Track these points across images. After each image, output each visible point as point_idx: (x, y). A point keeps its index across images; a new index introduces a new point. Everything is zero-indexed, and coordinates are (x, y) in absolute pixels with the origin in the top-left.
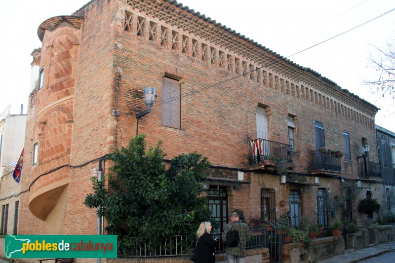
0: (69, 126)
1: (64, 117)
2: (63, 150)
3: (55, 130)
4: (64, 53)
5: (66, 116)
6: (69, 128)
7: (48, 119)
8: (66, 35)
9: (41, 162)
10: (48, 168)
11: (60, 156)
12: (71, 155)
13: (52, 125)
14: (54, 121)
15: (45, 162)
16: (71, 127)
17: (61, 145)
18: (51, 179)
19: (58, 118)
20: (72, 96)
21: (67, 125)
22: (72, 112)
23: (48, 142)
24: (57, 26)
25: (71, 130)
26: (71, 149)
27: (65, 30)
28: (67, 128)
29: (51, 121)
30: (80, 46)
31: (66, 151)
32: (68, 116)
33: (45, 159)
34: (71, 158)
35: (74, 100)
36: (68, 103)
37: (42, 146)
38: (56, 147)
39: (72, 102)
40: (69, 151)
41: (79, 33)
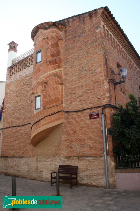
0: (61, 86)
1: (58, 81)
2: (59, 100)
3: (54, 88)
4: (55, 43)
5: (59, 80)
6: (62, 88)
7: (48, 81)
8: (55, 33)
9: (45, 108)
10: (50, 112)
11: (57, 105)
12: (64, 105)
13: (51, 85)
14: (53, 82)
15: (48, 108)
16: (63, 87)
17: (58, 98)
18: (53, 119)
19: (55, 81)
20: (62, 69)
21: (60, 86)
22: (62, 78)
23: (49, 95)
25: (63, 89)
26: (64, 101)
27: (54, 30)
28: (60, 88)
29: (50, 82)
30: (63, 41)
31: (61, 102)
32: (60, 80)
33: (48, 106)
34: (64, 106)
35: (63, 71)
36: (60, 73)
37: (45, 97)
38: (55, 98)
40: (62, 103)
41: (62, 34)
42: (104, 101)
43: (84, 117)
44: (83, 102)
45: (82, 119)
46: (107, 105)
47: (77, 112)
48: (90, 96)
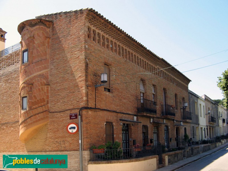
0: (47, 88)
1: (44, 82)
2: (44, 101)
3: (39, 89)
4: (41, 42)
6: (47, 89)
7: (34, 82)
8: (42, 31)
9: (30, 108)
10: (35, 111)
11: (43, 105)
12: (49, 105)
13: (37, 87)
14: (38, 84)
15: (34, 109)
16: (48, 88)
17: (43, 98)
18: (39, 118)
19: (40, 83)
20: (49, 70)
21: (46, 86)
22: (48, 79)
23: (35, 96)
24: (36, 24)
25: (48, 90)
26: (49, 101)
27: (41, 28)
28: (46, 89)
29: (36, 84)
30: (51, 39)
31: (46, 102)
32: (46, 81)
33: (34, 107)
34: (49, 107)
35: (49, 72)
36: (46, 74)
37: (31, 98)
38: (40, 99)
39: (48, 73)
40: (48, 103)
41: (49, 31)
42: (82, 104)
43: (65, 117)
44: (65, 103)
45: (64, 119)
46: (84, 107)
47: (60, 112)
48: (71, 98)
